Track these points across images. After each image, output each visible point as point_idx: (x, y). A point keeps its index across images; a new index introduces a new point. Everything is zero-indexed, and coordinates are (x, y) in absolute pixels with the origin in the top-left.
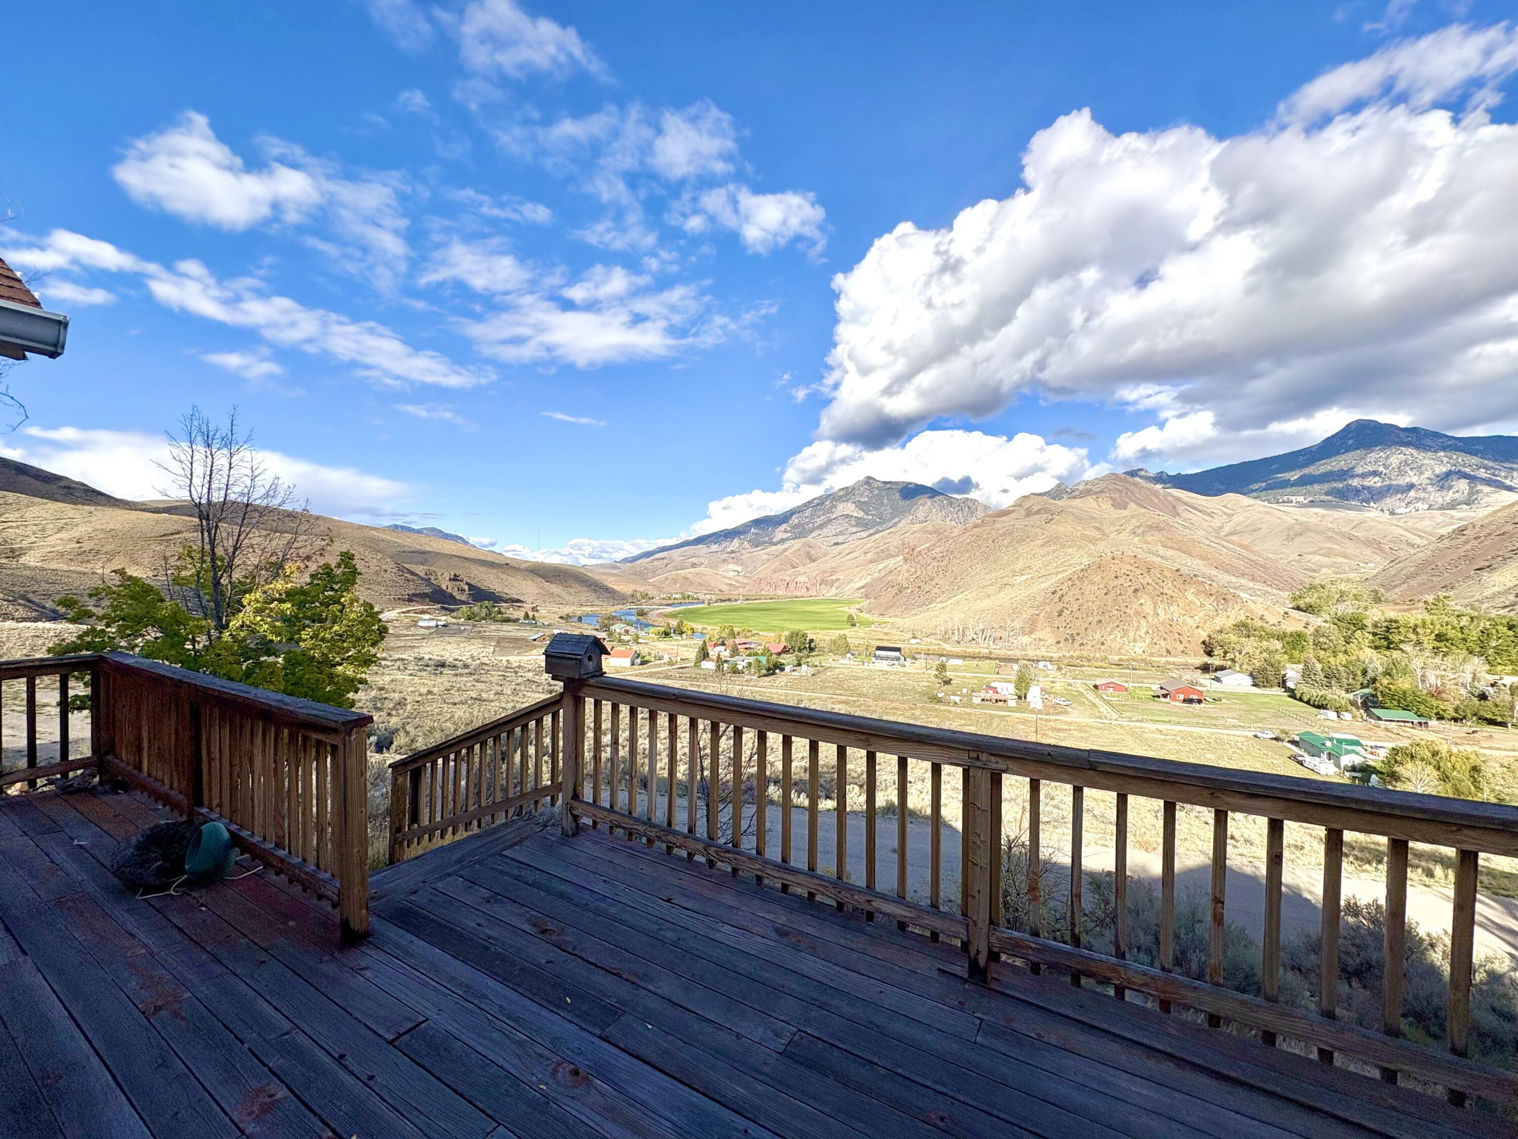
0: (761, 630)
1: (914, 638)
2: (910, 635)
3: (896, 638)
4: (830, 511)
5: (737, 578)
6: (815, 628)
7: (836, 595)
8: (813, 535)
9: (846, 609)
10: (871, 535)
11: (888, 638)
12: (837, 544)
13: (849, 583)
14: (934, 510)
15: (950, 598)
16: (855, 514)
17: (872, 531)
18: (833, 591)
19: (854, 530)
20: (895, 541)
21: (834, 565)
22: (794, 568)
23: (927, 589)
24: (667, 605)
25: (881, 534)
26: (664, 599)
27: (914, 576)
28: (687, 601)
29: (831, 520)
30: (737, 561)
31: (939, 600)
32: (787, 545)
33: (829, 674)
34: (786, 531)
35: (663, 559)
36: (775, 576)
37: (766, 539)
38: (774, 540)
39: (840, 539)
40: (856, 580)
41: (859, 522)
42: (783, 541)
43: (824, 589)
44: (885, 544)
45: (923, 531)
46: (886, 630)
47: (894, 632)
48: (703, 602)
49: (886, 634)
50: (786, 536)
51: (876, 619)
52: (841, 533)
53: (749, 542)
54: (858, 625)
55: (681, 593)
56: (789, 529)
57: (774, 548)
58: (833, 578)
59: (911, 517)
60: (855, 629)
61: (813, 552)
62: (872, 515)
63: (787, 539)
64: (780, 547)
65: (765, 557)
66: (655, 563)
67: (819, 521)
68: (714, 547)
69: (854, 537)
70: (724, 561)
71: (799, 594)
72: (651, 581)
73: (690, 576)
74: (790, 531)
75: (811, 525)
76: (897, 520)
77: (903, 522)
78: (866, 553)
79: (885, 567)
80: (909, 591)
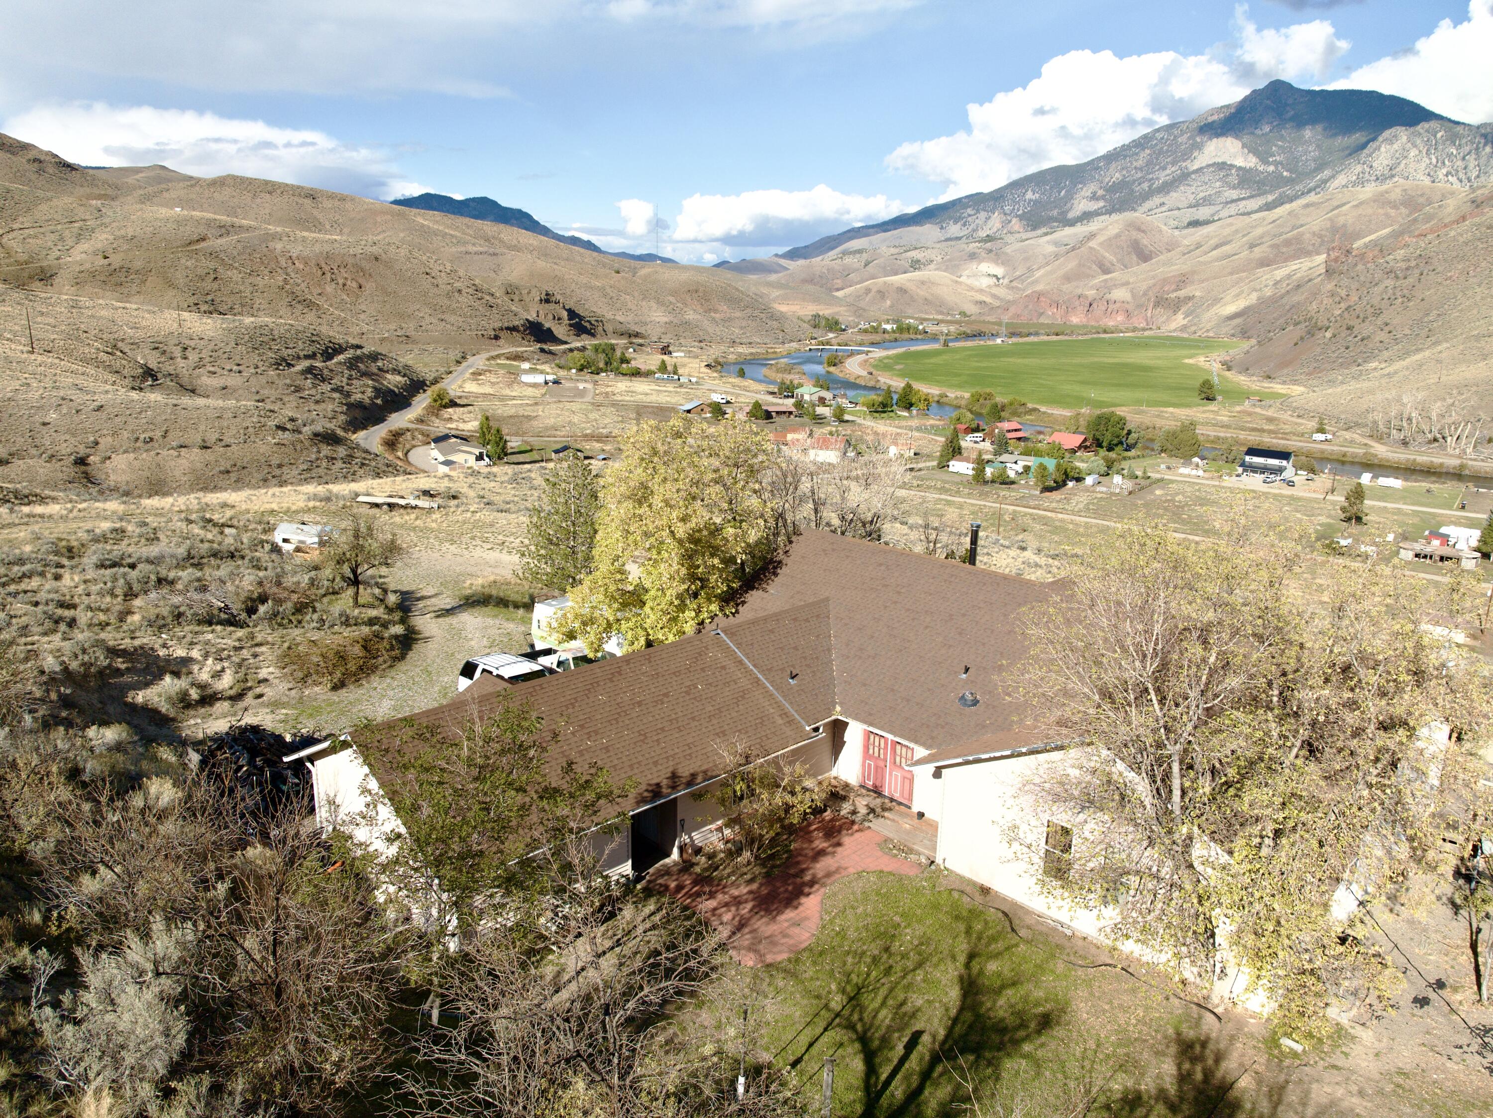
0: (1042, 401)
1: (1321, 430)
2: (1313, 424)
3: (1287, 428)
4: (1187, 155)
5: (995, 291)
6: (1139, 402)
7: (1184, 328)
8: (1148, 204)
9: (1200, 360)
10: (1268, 207)
11: (1272, 427)
12: (1195, 223)
13: (1212, 305)
14: (1413, 152)
15: (1408, 353)
16: (1240, 162)
17: (1270, 198)
18: (1180, 319)
19: (1234, 194)
20: (1316, 222)
21: (1185, 268)
22: (1106, 271)
23: (1365, 333)
24: (873, 344)
25: (1287, 207)
26: (866, 331)
27: (1343, 305)
28: (906, 336)
29: (1189, 175)
30: (997, 256)
31: (1386, 354)
32: (1094, 225)
33: (1158, 492)
34: (1094, 197)
35: (860, 251)
36: (1066, 287)
37: (1055, 213)
38: (1070, 215)
39: (1203, 213)
40: (1228, 298)
41: (1246, 178)
42: (1087, 216)
43: (1161, 315)
44: (1294, 228)
45: (1380, 200)
46: (1270, 413)
47: (1286, 416)
48: (934, 338)
49: (1270, 420)
50: (1094, 206)
51: (1255, 386)
52: (1206, 201)
53: (1021, 218)
54: (1219, 398)
55: (896, 321)
56: (1100, 192)
57: (1068, 231)
58: (1182, 293)
59: (1359, 168)
60: (1212, 406)
61: (1145, 241)
62: (1276, 163)
63: (1097, 213)
64: (1080, 230)
65: (1051, 249)
66: (848, 260)
67: (1163, 176)
68: (954, 229)
69: (1233, 209)
70: (973, 256)
71: (1111, 323)
72: (839, 294)
73: (910, 286)
74: (1103, 197)
75: (1145, 186)
76: (1327, 173)
77: (1341, 179)
78: (1252, 246)
79: (1289, 276)
80: (1328, 335)
